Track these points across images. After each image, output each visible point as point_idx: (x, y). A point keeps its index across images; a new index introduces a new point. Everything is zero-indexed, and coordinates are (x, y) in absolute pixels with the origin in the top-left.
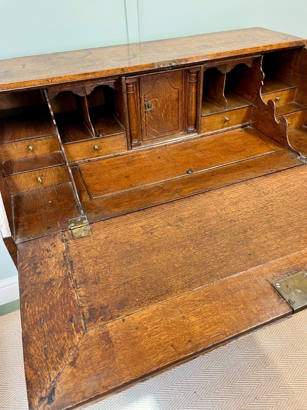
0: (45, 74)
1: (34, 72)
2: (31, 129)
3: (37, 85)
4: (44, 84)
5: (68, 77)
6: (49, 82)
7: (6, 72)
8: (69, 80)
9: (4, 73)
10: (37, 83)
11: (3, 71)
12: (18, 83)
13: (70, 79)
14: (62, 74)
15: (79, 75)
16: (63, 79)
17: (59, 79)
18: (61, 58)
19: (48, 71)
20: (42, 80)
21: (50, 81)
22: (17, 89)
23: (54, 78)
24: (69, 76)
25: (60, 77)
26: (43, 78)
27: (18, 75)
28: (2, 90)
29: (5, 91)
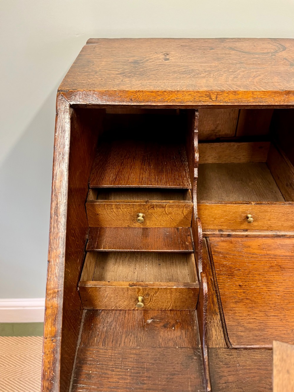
0: (204, 81)
1: (184, 73)
2: (150, 165)
3: (188, 101)
4: (200, 101)
5: (251, 95)
6: (211, 98)
7: (136, 62)
8: (252, 100)
9: (132, 65)
10: (187, 97)
11: (131, 60)
12: (152, 92)
13: (254, 98)
14: (240, 86)
15: (275, 92)
16: (240, 96)
17: (231, 96)
18: (231, 49)
19: (210, 72)
20: (198, 92)
21: (214, 97)
22: (146, 104)
23: (223, 92)
24: (253, 92)
25: (235, 93)
26: (201, 90)
27: (154, 72)
28: (120, 102)
29: (125, 104)
